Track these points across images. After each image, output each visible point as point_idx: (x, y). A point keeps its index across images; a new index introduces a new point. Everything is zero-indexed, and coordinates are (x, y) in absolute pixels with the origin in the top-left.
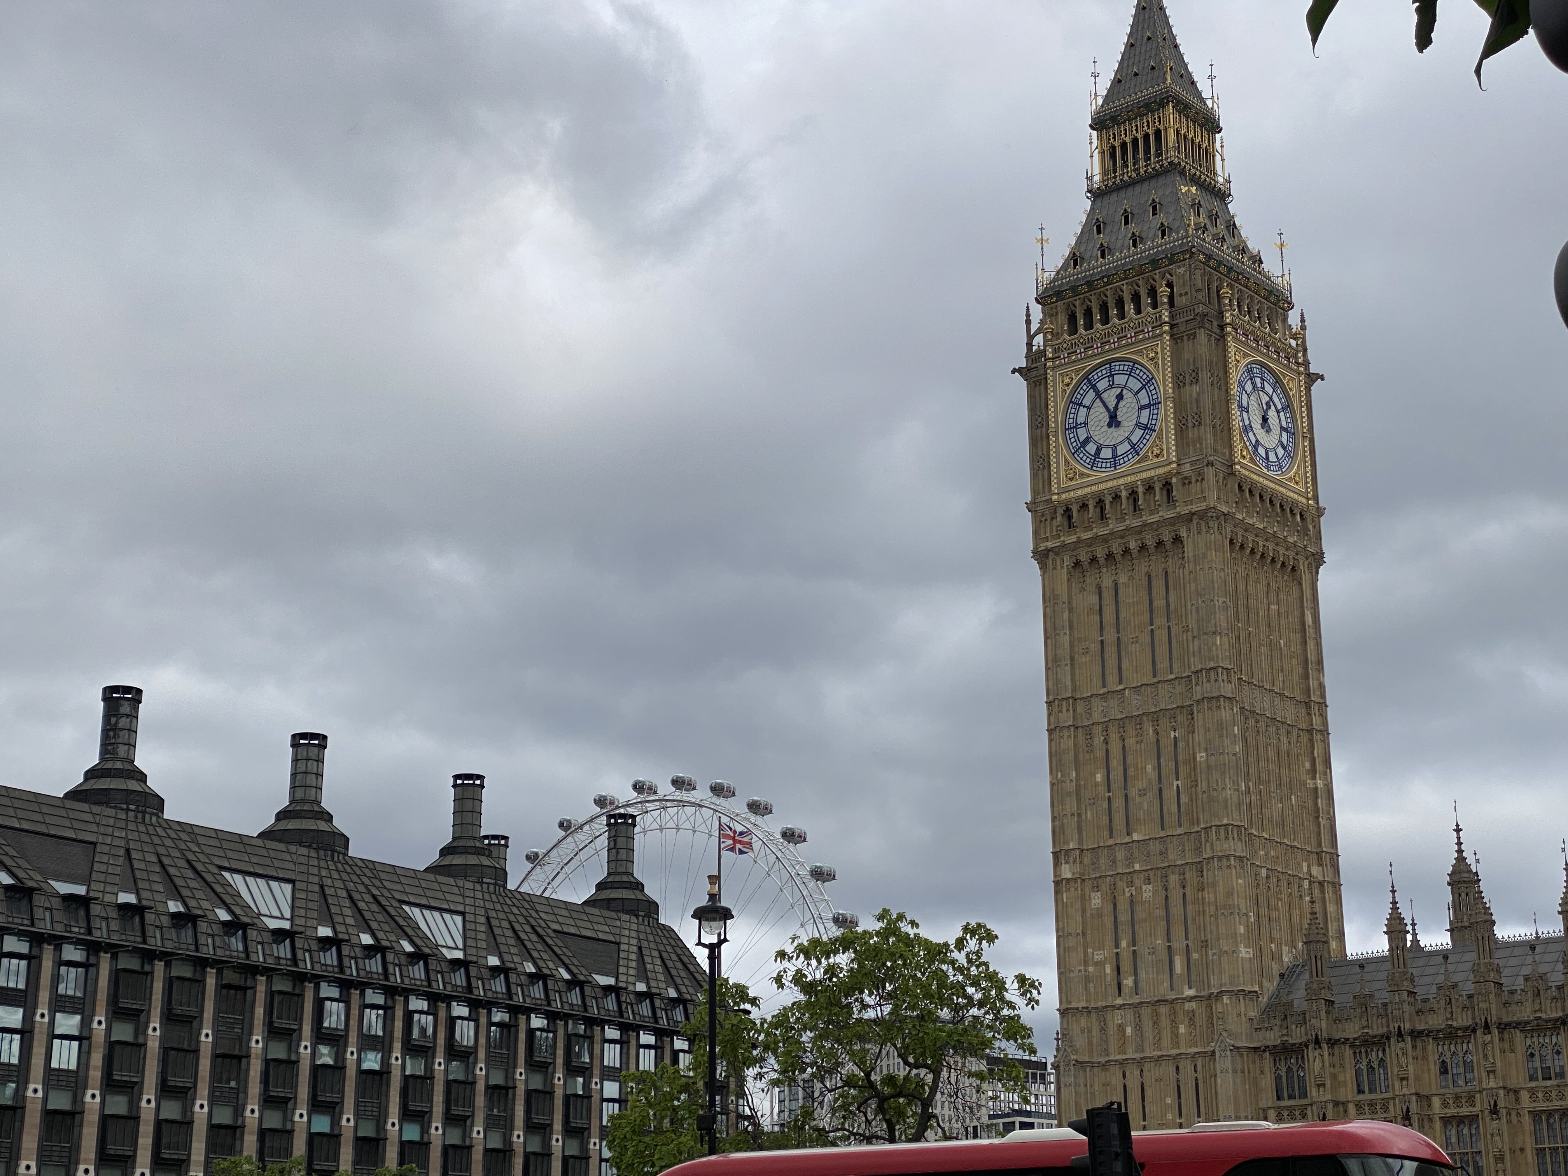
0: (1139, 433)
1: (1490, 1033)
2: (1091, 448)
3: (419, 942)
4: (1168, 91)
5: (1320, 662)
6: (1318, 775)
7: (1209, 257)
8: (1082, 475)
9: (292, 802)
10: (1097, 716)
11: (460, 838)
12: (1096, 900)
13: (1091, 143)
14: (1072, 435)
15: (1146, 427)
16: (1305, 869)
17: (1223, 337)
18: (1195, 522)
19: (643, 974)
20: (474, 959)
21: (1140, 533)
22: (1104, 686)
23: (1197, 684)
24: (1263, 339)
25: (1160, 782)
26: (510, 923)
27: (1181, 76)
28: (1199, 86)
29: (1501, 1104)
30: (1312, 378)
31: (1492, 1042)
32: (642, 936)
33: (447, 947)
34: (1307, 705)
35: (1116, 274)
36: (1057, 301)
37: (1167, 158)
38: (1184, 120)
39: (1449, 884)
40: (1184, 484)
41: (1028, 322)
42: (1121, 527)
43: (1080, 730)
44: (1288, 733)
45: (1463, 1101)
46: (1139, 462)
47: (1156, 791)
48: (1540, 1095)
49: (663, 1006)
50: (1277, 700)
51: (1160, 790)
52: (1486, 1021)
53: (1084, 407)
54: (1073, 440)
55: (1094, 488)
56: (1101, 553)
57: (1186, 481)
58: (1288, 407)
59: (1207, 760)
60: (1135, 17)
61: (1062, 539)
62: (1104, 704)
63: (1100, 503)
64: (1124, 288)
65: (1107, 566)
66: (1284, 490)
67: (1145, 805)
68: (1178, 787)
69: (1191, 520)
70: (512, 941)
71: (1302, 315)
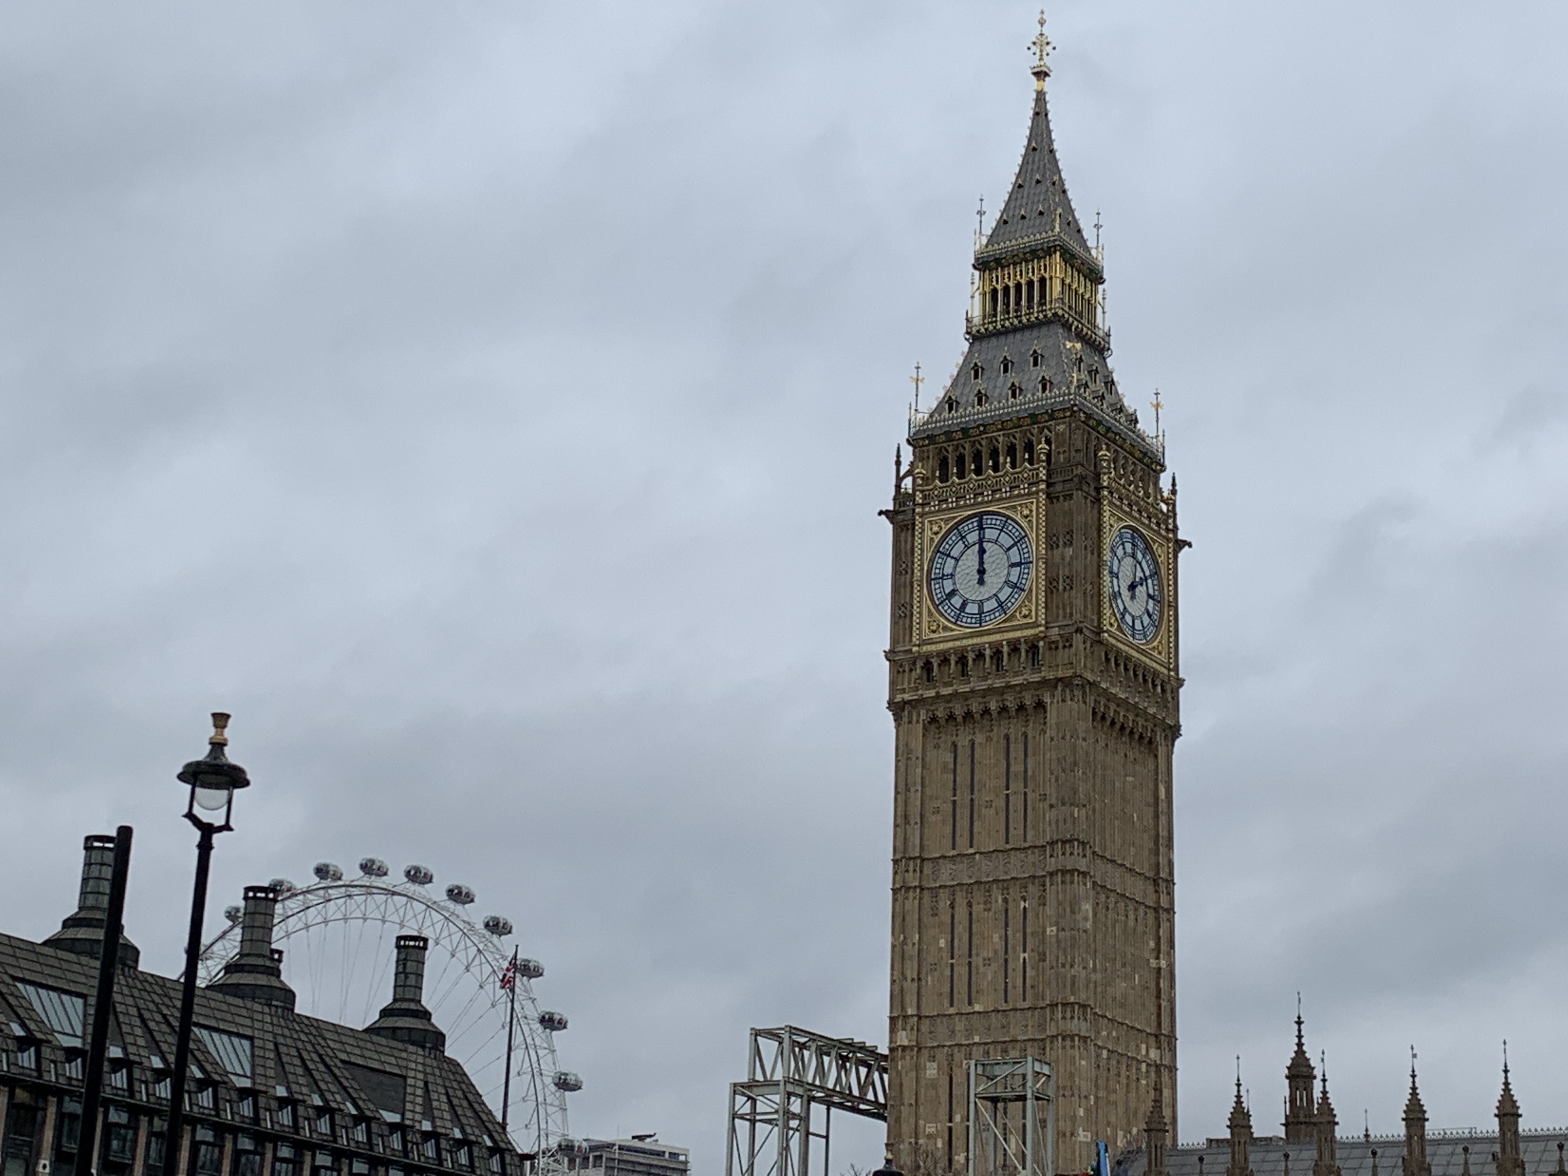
0: (1008, 590)
2: (957, 601)
3: (209, 1068)
4: (1055, 241)
5: (1170, 838)
6: (1161, 956)
7: (1089, 416)
8: (945, 628)
9: (81, 908)
10: (945, 878)
11: (248, 955)
12: (931, 1070)
13: (973, 283)
14: (937, 586)
15: (1014, 586)
16: (1144, 1052)
17: (1098, 501)
18: (1059, 688)
19: (428, 1112)
20: (263, 1088)
21: (1003, 694)
22: (954, 848)
23: (1051, 856)
24: (1137, 504)
25: (1006, 952)
26: (298, 1050)
27: (1069, 224)
28: (1085, 234)
30: (1181, 544)
32: (428, 1070)
33: (236, 1074)
34: (1155, 882)
35: (993, 424)
36: (928, 445)
37: (1050, 309)
38: (1069, 270)
39: (1287, 1077)
40: (1050, 649)
41: (898, 463)
42: (983, 686)
43: (926, 891)
44: (1136, 910)
46: (1005, 621)
47: (1002, 961)
49: (448, 1148)
50: (1127, 875)
51: (1006, 961)
53: (952, 558)
54: (938, 591)
55: (957, 643)
56: (959, 711)
57: (1053, 646)
58: (1156, 573)
59: (1057, 935)
60: (1025, 157)
61: (920, 692)
62: (954, 867)
63: (962, 660)
64: (1001, 439)
65: (965, 726)
66: (1147, 661)
67: (988, 975)
68: (1024, 959)
69: (1056, 687)
70: (300, 1071)
71: (1174, 479)
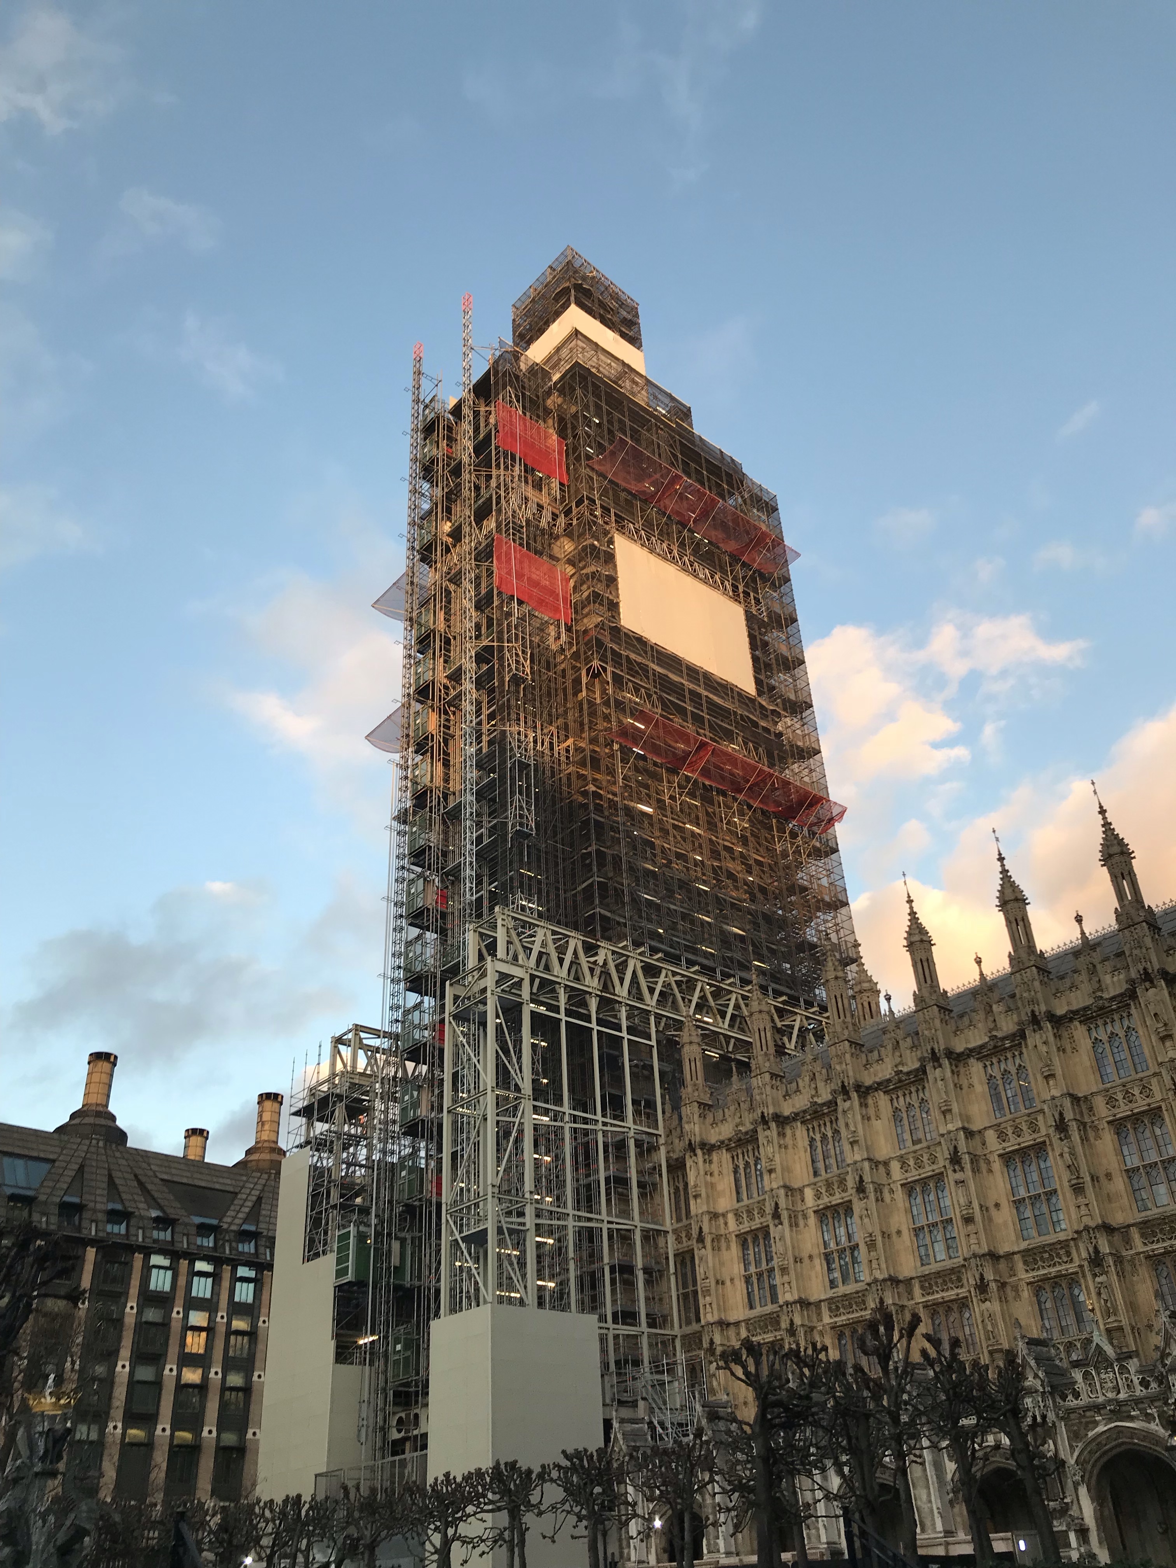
1: (849, 1098)
26: (109, 1171)
29: (867, 1178)
31: (851, 1108)
33: (15, 1186)
45: (835, 1187)
48: (911, 1162)
52: (843, 1086)
70: (102, 1185)
